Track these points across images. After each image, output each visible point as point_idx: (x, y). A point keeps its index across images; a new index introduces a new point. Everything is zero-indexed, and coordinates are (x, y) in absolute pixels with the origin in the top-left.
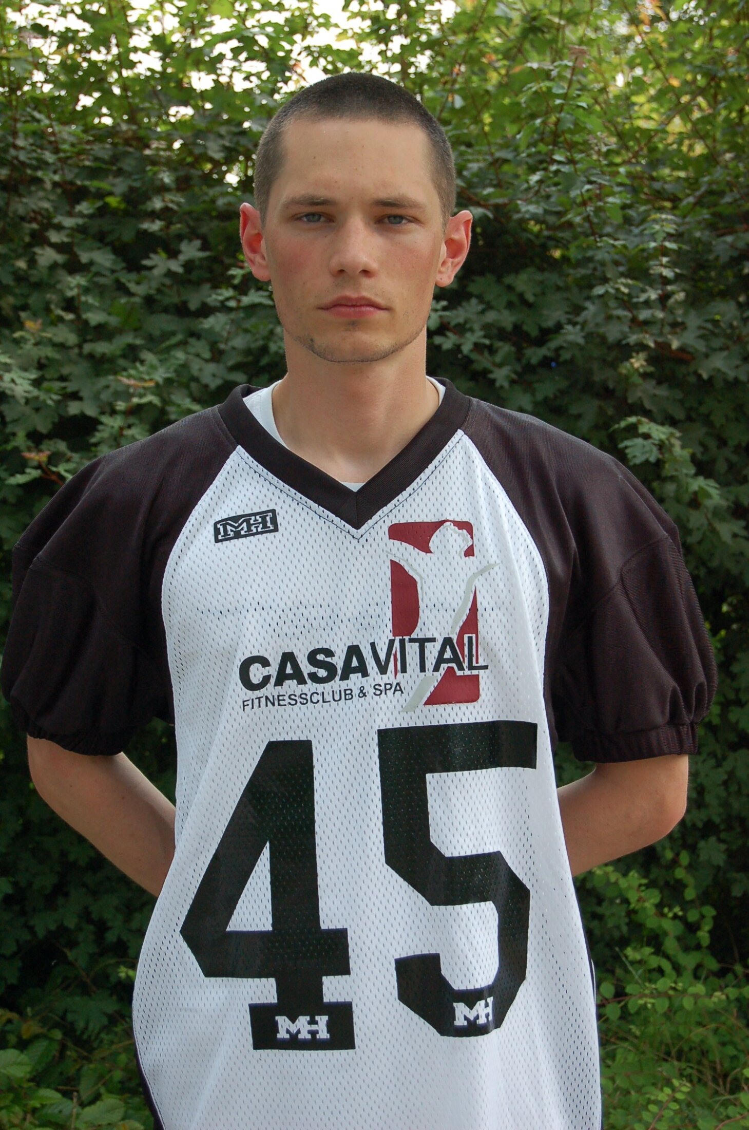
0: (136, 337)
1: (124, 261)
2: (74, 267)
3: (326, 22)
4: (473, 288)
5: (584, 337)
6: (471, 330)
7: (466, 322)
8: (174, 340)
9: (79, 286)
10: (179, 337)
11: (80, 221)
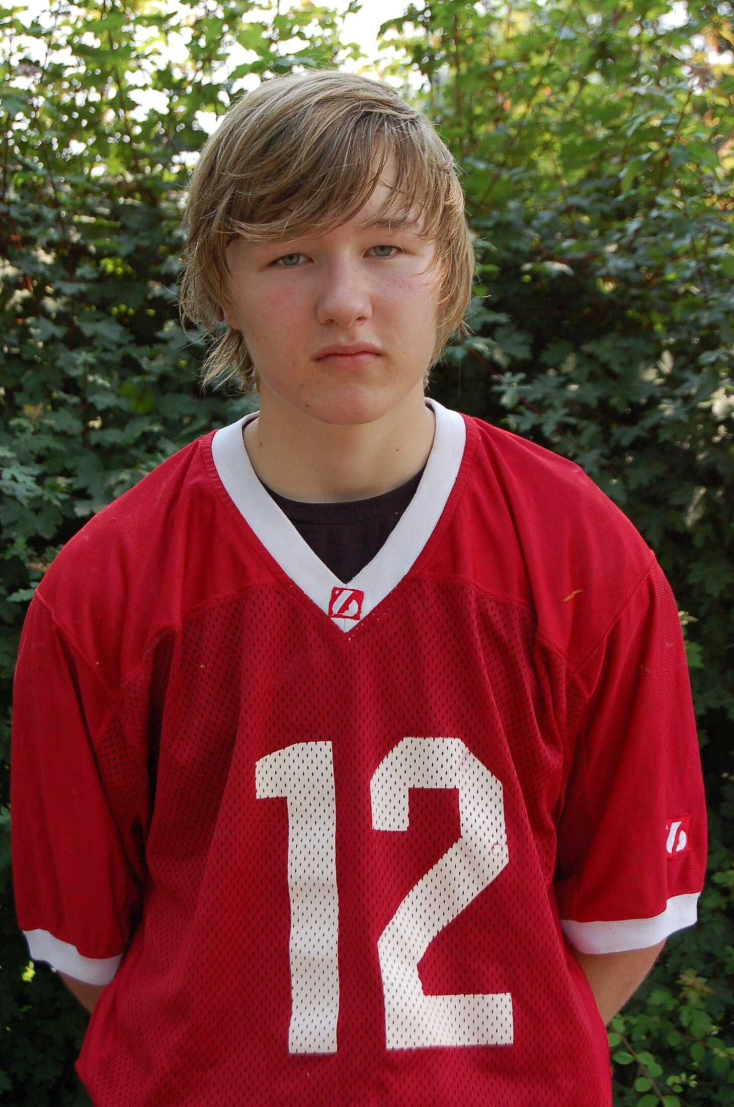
0: (153, 422)
1: (132, 332)
2: (75, 340)
3: (356, 52)
4: (546, 357)
5: (687, 413)
6: (550, 406)
7: (544, 398)
8: (197, 426)
9: (86, 364)
10: (203, 422)
11: (83, 287)
